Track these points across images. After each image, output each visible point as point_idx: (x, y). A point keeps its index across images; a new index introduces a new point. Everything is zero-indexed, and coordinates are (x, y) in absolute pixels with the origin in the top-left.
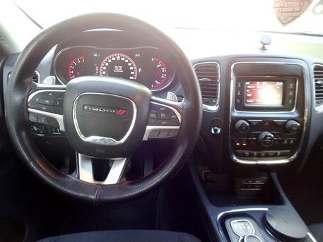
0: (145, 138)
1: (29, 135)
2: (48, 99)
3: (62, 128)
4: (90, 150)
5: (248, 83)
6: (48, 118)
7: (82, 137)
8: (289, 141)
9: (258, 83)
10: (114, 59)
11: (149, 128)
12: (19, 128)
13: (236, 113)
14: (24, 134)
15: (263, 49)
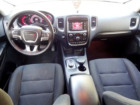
0: (41, 41)
1: (13, 41)
2: (17, 32)
3: (21, 39)
4: (28, 44)
5: (73, 23)
6: (17, 37)
7: (26, 41)
8: (84, 39)
9: (76, 23)
10: (35, 16)
11: (42, 38)
12: (11, 40)
13: (69, 32)
14: (12, 41)
15: (78, 12)
